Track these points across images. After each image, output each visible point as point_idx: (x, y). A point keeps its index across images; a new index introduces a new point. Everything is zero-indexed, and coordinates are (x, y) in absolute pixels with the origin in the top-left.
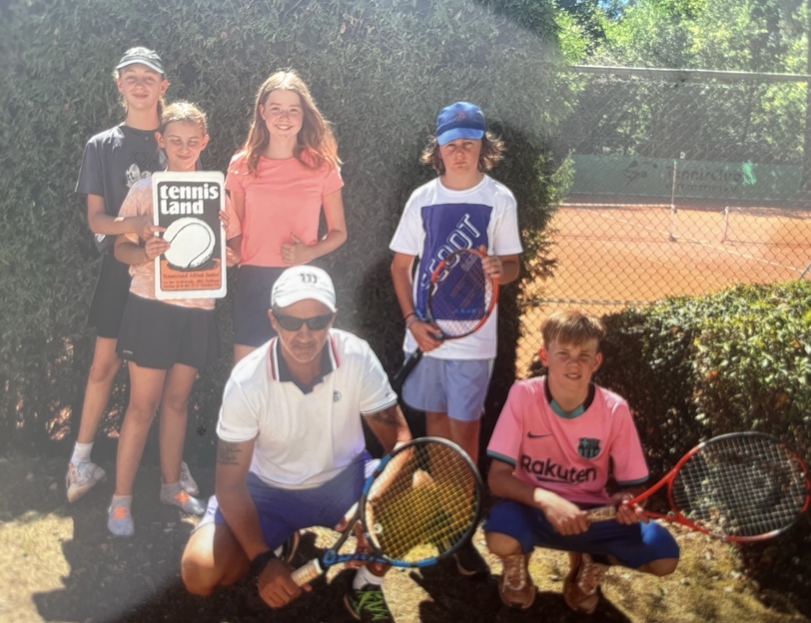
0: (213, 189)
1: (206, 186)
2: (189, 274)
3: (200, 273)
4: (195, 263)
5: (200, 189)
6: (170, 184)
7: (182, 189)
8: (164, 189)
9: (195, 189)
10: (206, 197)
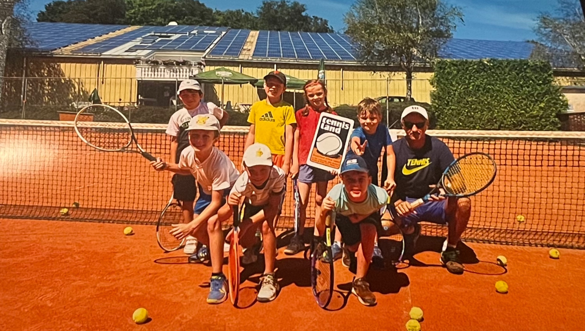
0: (347, 125)
1: (344, 123)
2: (326, 157)
3: (331, 159)
4: (330, 154)
5: (341, 123)
6: (328, 118)
7: (333, 121)
8: (325, 119)
9: (338, 123)
10: (343, 127)
